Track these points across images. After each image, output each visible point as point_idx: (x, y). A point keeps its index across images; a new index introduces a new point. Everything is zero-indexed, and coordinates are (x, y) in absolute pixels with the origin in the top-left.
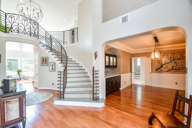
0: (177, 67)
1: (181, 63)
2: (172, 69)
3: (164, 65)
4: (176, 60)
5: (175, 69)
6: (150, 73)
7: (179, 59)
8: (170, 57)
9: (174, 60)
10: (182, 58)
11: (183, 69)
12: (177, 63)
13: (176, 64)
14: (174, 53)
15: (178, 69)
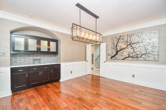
0: (134, 54)
1: (139, 48)
2: (128, 57)
3: (119, 51)
4: (133, 44)
5: (131, 56)
6: (105, 62)
7: (137, 43)
8: (126, 41)
9: (131, 45)
10: (141, 42)
11: (142, 56)
12: (135, 49)
13: (133, 50)
14: (131, 35)
15: (135, 56)
